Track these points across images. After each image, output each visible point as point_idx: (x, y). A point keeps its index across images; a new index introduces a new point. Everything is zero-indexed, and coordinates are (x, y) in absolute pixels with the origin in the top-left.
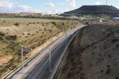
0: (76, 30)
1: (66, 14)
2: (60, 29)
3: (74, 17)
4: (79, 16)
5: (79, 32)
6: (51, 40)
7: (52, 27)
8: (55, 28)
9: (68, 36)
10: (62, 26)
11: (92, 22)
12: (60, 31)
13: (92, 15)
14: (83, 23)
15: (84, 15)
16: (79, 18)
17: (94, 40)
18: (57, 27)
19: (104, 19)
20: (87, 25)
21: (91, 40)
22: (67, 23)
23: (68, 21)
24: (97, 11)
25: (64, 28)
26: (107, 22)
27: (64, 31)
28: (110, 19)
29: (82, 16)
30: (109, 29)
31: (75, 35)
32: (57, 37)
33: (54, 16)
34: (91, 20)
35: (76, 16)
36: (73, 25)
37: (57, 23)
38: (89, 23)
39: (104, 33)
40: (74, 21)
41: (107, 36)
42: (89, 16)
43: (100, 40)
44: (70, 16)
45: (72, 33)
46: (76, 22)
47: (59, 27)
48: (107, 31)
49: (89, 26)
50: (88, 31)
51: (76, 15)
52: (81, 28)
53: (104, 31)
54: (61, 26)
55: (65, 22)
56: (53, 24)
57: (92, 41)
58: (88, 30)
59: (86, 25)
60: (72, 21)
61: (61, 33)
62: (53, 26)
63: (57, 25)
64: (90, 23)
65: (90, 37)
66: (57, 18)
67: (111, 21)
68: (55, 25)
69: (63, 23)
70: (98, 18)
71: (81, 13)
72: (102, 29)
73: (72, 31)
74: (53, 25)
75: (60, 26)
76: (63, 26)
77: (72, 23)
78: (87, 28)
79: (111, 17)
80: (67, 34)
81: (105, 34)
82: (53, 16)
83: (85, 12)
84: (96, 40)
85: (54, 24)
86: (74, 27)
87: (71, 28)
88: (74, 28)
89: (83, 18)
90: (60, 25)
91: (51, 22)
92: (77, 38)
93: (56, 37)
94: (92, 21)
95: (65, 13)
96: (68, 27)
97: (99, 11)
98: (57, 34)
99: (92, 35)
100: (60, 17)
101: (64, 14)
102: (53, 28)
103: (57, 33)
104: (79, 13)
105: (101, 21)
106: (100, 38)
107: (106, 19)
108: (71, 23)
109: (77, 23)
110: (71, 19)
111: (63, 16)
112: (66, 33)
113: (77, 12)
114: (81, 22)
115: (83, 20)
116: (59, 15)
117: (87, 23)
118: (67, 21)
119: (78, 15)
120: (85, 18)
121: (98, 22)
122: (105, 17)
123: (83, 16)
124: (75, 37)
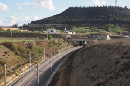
0: (59, 58)
1: (35, 25)
2: (24, 57)
3: (52, 31)
4: (62, 29)
5: (65, 64)
6: (4, 83)
7: (4, 54)
8: (11, 56)
9: (42, 73)
10: (28, 52)
11: (91, 40)
12: (23, 62)
13: (89, 26)
14: (73, 42)
15: (74, 26)
16: (63, 33)
17: (98, 78)
18: (16, 54)
19: (115, 33)
20: (81, 47)
21: (93, 78)
22: (38, 43)
23: (41, 40)
24: (100, 18)
25: (32, 55)
26: (122, 40)
27: (32, 62)
28: (125, 34)
29: (69, 29)
30: (126, 53)
31: (57, 69)
32: (17, 75)
33: (9, 30)
34: (88, 36)
35: (57, 29)
36: (51, 49)
37: (16, 46)
38: (85, 43)
39: (117, 63)
40: (52, 39)
41: (124, 68)
42: (84, 29)
43: (111, 78)
44: (45, 30)
45: (51, 65)
46: (57, 41)
47: (20, 52)
48: (123, 58)
49: (85, 50)
50: (83, 60)
51: (56, 26)
52: (68, 53)
53: (117, 58)
54: (26, 52)
55: (34, 43)
56: (7, 47)
57: (95, 80)
58: (83, 57)
59: (79, 47)
60: (49, 38)
61: (26, 67)
62: (6, 53)
63: (16, 50)
64: (87, 42)
65: (88, 72)
66: (15, 35)
67: (127, 36)
68: (12, 50)
69: (30, 44)
70: (102, 31)
71: (67, 22)
72: (112, 54)
73: (50, 60)
74: (7, 49)
75: (22, 52)
76: (29, 50)
77: (49, 43)
78: (81, 53)
79: (127, 30)
80: (39, 68)
81: (119, 65)
82: (6, 29)
83: (74, 20)
84: (103, 77)
85: (9, 48)
86: (53, 53)
87: (48, 55)
88: (53, 55)
89: (71, 33)
90: (23, 48)
91: (2, 44)
92: (61, 75)
93: (14, 75)
94: (91, 38)
95: (33, 22)
96: (41, 52)
97: (103, 18)
98: (18, 70)
99: (93, 67)
100: (22, 31)
101: (32, 25)
102: (6, 56)
103: (16, 68)
104: (63, 23)
105: (108, 38)
106: (111, 73)
107: (119, 33)
108: (47, 43)
109: (60, 44)
110: (46, 36)
111: (29, 29)
112: (37, 67)
113: (58, 21)
114: (68, 40)
115: (72, 36)
116: (20, 28)
117: (81, 43)
118: (38, 39)
119: (61, 27)
120: (76, 32)
121: (103, 39)
122: (115, 30)
123: (72, 29)
124: (57, 74)
